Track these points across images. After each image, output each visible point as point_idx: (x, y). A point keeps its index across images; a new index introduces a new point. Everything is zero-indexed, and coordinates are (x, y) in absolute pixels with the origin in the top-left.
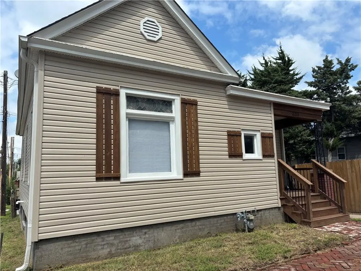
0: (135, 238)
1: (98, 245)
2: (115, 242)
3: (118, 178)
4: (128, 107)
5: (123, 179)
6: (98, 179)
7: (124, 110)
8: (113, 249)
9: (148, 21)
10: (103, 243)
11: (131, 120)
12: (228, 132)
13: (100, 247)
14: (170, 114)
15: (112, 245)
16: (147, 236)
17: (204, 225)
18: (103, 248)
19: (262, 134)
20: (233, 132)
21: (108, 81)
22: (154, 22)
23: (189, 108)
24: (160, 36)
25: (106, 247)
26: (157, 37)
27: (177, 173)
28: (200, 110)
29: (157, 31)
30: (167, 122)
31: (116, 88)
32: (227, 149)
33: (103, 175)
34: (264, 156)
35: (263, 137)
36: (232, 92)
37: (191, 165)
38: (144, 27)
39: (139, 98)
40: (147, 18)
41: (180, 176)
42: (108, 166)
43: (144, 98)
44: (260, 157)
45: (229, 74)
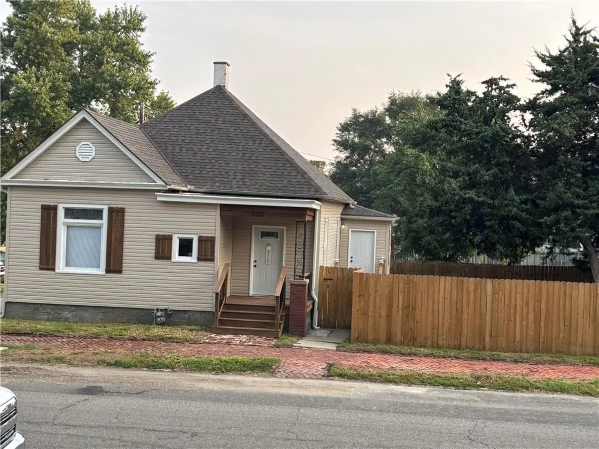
0: (66, 313)
2: (52, 312)
3: (54, 270)
4: (65, 218)
5: (57, 271)
6: (41, 269)
7: (61, 218)
8: (50, 317)
9: (83, 145)
10: (43, 311)
11: (70, 227)
12: (157, 235)
13: (42, 313)
14: (100, 221)
15: (50, 314)
16: (74, 313)
18: (43, 315)
19: (199, 237)
20: (163, 235)
21: (49, 199)
22: (88, 145)
23: (117, 215)
24: (93, 155)
25: (46, 314)
26: (91, 158)
27: (102, 271)
28: (127, 217)
29: (91, 151)
30: (99, 228)
31: (55, 204)
32: (154, 251)
33: (44, 267)
34: (199, 259)
35: (201, 240)
36: (159, 199)
37: (114, 265)
38: (80, 151)
39: (74, 209)
40: (83, 143)
41: (103, 273)
42: (47, 260)
43: (78, 210)
44: (195, 261)
45: (156, 181)
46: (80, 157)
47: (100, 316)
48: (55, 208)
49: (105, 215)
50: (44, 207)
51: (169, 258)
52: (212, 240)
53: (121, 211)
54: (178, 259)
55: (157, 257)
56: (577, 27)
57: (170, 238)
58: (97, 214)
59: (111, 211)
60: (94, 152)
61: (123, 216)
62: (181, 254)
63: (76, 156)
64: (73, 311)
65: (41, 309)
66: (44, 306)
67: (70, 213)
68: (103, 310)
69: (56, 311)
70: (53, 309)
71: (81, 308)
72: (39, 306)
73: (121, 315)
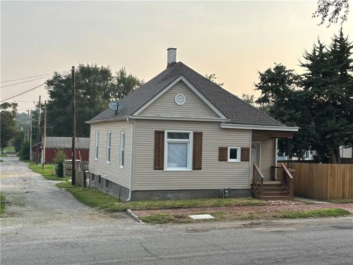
1: (154, 195)
2: (161, 195)
3: (163, 169)
4: (168, 138)
5: (165, 170)
6: (155, 169)
7: (166, 140)
8: (160, 198)
11: (169, 143)
12: (219, 147)
14: (188, 140)
15: (159, 196)
16: (174, 194)
17: (202, 193)
19: (242, 148)
20: (223, 147)
21: (159, 127)
22: (182, 95)
23: (198, 136)
24: (185, 102)
25: (157, 196)
26: (183, 103)
27: (189, 168)
28: (204, 137)
29: (183, 99)
30: (186, 144)
31: (163, 130)
32: (218, 157)
33: (157, 168)
34: (242, 160)
35: (243, 150)
36: (223, 127)
37: (197, 165)
38: (177, 99)
39: (173, 133)
40: (178, 94)
41: (191, 170)
42: (159, 164)
43: (175, 133)
44: (239, 161)
45: (221, 117)
46: (177, 102)
47: (189, 195)
48: (163, 133)
49: (191, 136)
50: (156, 132)
51: (226, 160)
52: (248, 150)
53: (201, 134)
54: (230, 160)
55: (220, 160)
56: (320, 44)
57: (226, 149)
58: (186, 136)
59: (195, 134)
60: (185, 100)
61: (202, 137)
62: (231, 158)
63: (175, 102)
64: (173, 193)
65: (155, 194)
66: (156, 192)
67: (171, 135)
68: (190, 192)
69: (163, 194)
70: (161, 193)
71: (178, 191)
72: (153, 192)
73: (200, 194)
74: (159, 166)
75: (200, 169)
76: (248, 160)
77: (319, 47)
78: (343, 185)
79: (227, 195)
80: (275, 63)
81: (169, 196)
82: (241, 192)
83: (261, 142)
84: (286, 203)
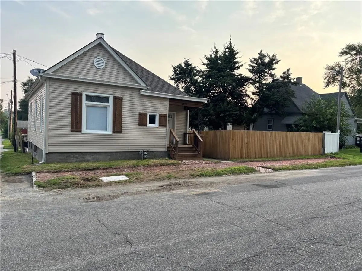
1: (71, 158)
2: (79, 157)
3: (81, 131)
4: (87, 100)
5: (83, 132)
6: (72, 131)
7: (85, 102)
9: (98, 59)
10: (73, 157)
11: (88, 106)
12: (139, 113)
13: (72, 158)
14: (108, 104)
15: (77, 158)
16: (93, 157)
17: (122, 155)
19: (160, 114)
20: (142, 113)
21: (77, 89)
22: (101, 59)
23: (118, 101)
24: (104, 66)
25: (75, 158)
26: (103, 67)
27: (109, 131)
28: (124, 102)
29: (103, 63)
30: (106, 108)
31: (81, 92)
32: (138, 121)
33: (74, 130)
34: (160, 126)
35: (161, 116)
36: (142, 93)
37: (117, 128)
38: (96, 62)
39: (93, 96)
40: (98, 58)
41: (111, 133)
42: (76, 126)
43: (94, 97)
44: (158, 126)
45: (141, 84)
46: (96, 66)
47: (109, 157)
48: (81, 95)
49: (111, 100)
50: (73, 94)
51: (146, 125)
52: (165, 116)
53: (121, 99)
54: (149, 125)
55: (140, 125)
56: (216, 49)
57: (145, 115)
58: (106, 100)
59: (115, 98)
60: (104, 63)
61: (122, 102)
62: (150, 123)
63: (94, 65)
64: (92, 155)
65: (72, 156)
66: (73, 154)
67: (89, 98)
68: (111, 154)
69: (81, 156)
70: (79, 156)
71: (97, 153)
72: (70, 154)
73: (120, 156)
74: (76, 128)
75: (120, 132)
76: (166, 126)
77: (215, 51)
78: (242, 147)
79: (146, 156)
80: (185, 58)
81: (88, 158)
82: (159, 153)
83: (175, 113)
84: (198, 162)
